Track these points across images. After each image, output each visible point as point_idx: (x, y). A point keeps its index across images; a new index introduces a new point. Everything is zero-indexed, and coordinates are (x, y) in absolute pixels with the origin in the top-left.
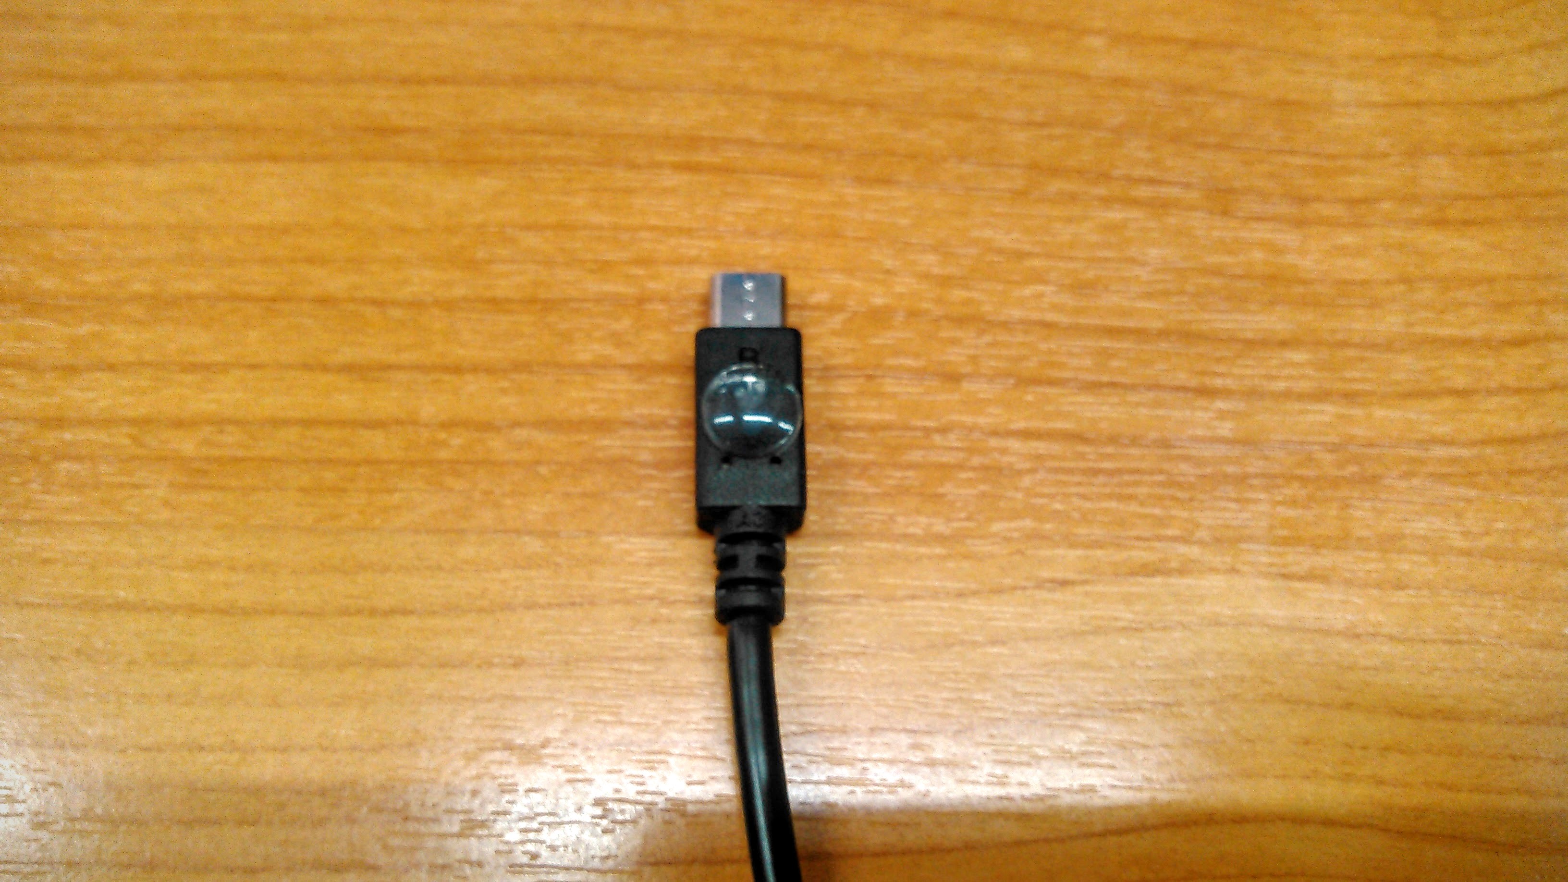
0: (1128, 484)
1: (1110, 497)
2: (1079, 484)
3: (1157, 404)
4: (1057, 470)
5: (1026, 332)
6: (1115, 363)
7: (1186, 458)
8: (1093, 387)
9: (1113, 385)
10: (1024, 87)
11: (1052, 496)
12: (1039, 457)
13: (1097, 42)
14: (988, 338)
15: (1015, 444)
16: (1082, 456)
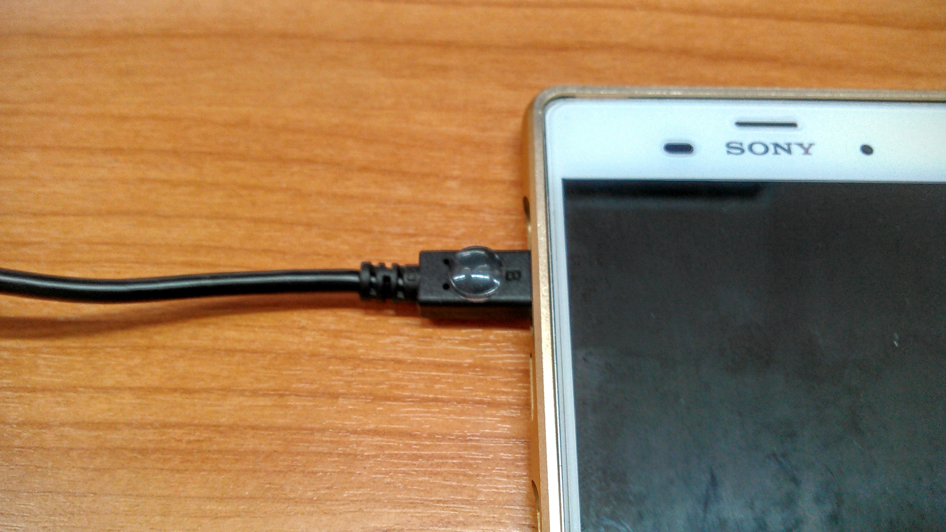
0: (438, 465)
1: (424, 473)
2: (406, 465)
3: (462, 413)
4: (391, 456)
5: (384, 367)
6: (437, 386)
7: (477, 448)
8: (424, 401)
9: (436, 400)
10: (404, 212)
11: (387, 473)
12: (381, 447)
13: (453, 184)
14: (360, 370)
15: (368, 439)
16: (409, 447)
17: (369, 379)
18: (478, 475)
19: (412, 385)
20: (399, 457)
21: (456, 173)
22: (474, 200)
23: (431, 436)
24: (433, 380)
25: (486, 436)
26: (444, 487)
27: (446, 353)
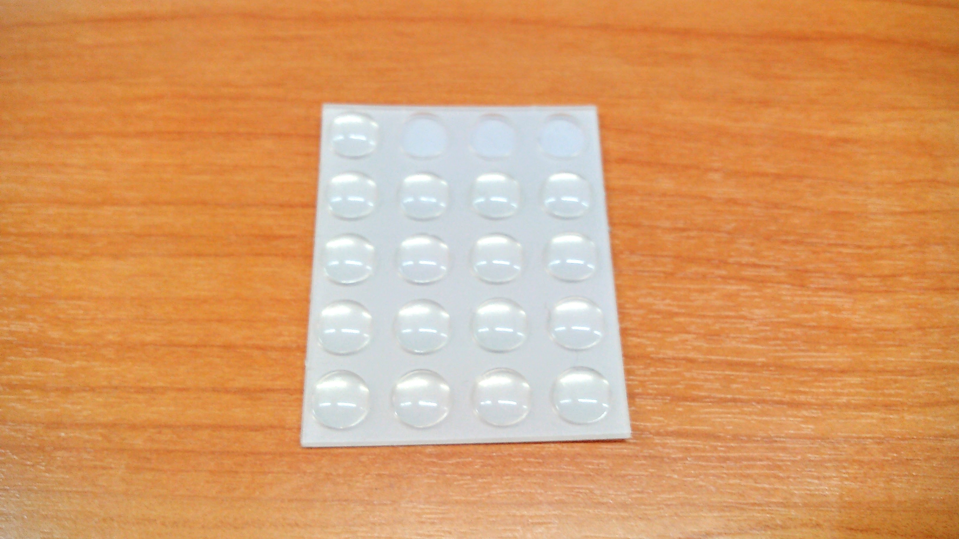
17: (663, 379)
18: (788, 477)
19: (708, 385)
20: (707, 459)
21: (716, 165)
22: (739, 194)
23: (735, 437)
24: (728, 380)
25: (790, 437)
26: (757, 489)
27: (738, 352)
